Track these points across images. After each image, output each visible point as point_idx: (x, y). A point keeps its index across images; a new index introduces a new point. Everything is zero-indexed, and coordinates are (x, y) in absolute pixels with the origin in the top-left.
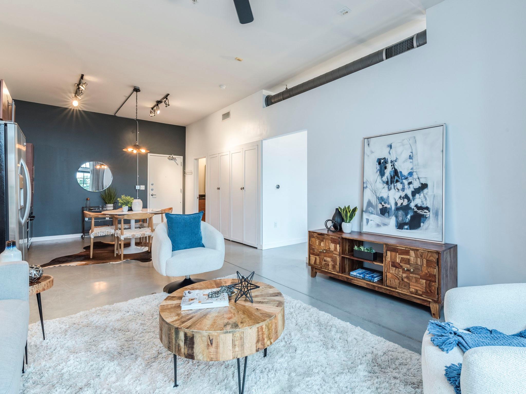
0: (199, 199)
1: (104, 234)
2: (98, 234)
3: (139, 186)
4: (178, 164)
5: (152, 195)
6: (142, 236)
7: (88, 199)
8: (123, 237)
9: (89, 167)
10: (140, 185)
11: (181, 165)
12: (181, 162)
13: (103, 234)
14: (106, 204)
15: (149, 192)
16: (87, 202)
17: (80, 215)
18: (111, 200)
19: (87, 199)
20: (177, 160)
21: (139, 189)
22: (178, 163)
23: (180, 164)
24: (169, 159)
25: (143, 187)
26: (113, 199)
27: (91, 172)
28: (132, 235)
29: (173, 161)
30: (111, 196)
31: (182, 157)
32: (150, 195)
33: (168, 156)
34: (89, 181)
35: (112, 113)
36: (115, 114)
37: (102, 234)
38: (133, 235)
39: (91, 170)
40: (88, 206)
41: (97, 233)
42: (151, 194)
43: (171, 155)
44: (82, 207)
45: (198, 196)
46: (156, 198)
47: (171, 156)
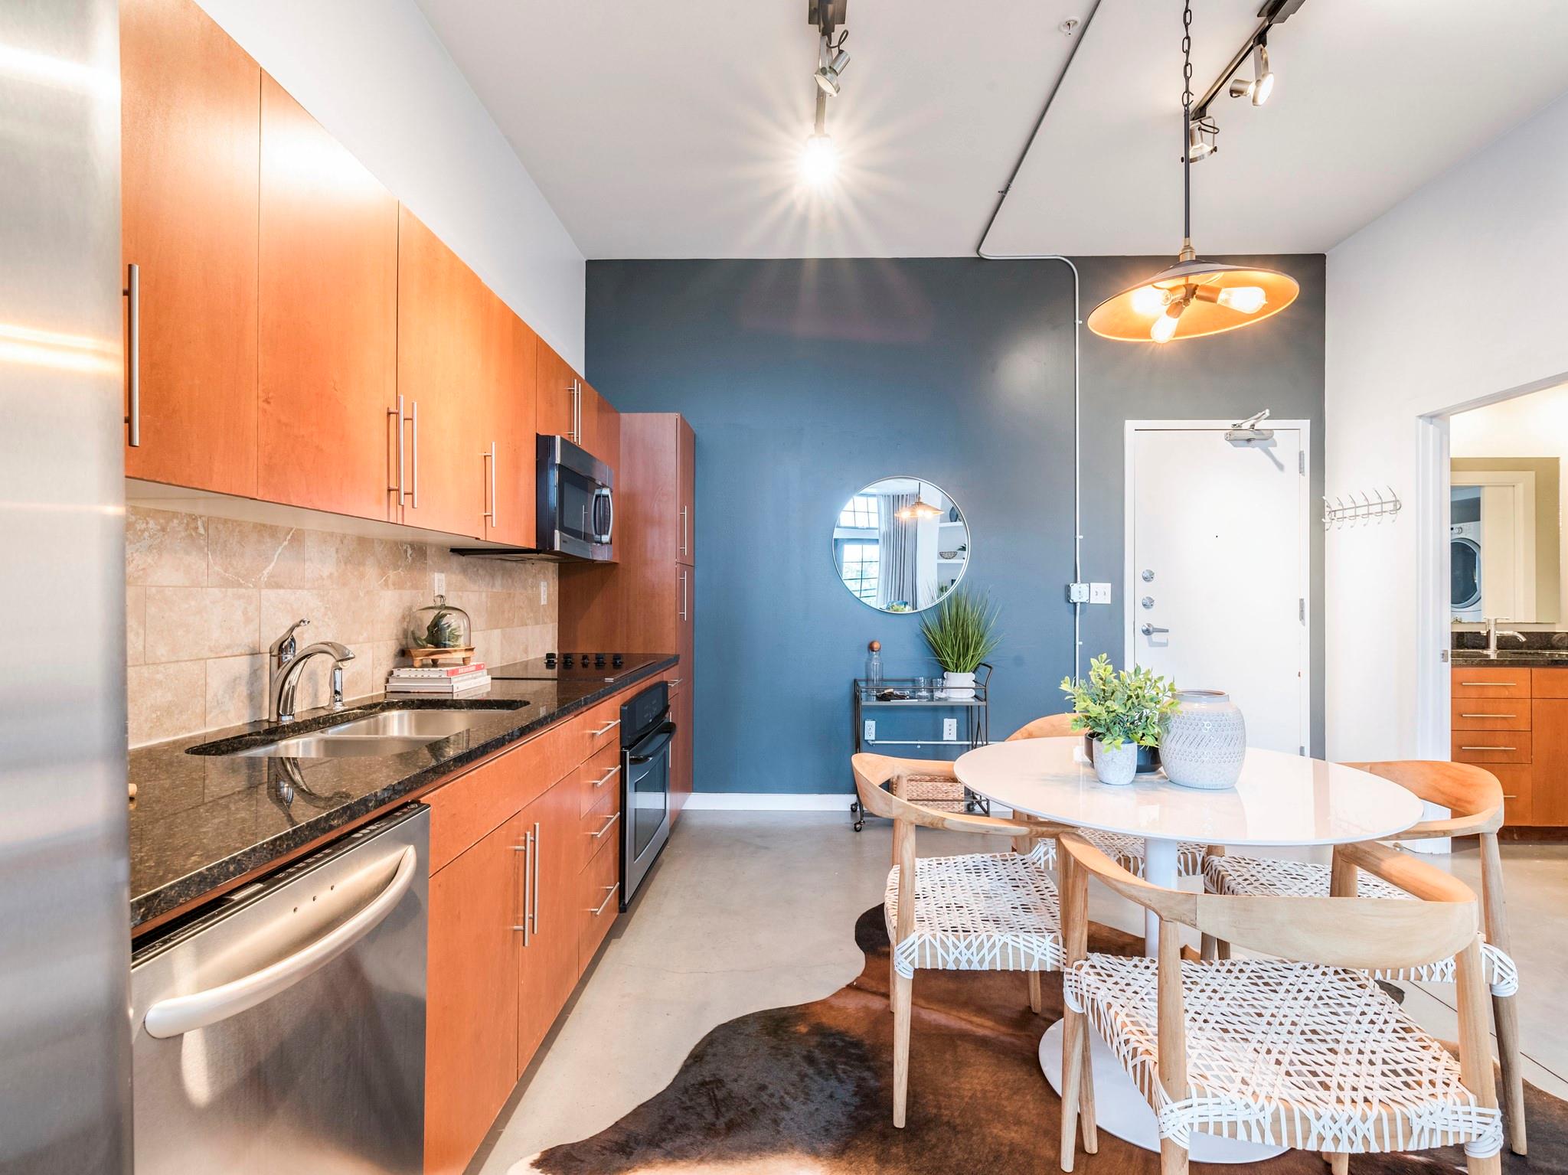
0: (1453, 666)
1: (981, 962)
2: (940, 951)
3: (1085, 586)
4: (1280, 467)
5: (1147, 632)
6: (1380, 1137)
7: (876, 646)
8: (1185, 1117)
9: (877, 526)
10: (1087, 580)
11: (1301, 471)
12: (1301, 454)
13: (976, 959)
14: (946, 670)
15: (1134, 618)
16: (870, 659)
17: (847, 715)
18: (965, 655)
19: (871, 648)
20: (1275, 445)
21: (1084, 600)
22: (1280, 460)
23: (1292, 464)
24: (1233, 441)
25: (1099, 593)
26: (975, 649)
27: (881, 541)
28: (1276, 1119)
29: (1254, 452)
30: (965, 637)
31: (1305, 425)
32: (1139, 632)
33: (1228, 424)
34: (874, 571)
35: (962, 248)
36: (978, 251)
37: (969, 962)
38: (1290, 1119)
39: (882, 532)
40: (875, 676)
41: (938, 944)
42: (1141, 625)
43: (1246, 417)
44: (853, 678)
45: (1447, 646)
46: (1166, 645)
47: (1246, 425)
